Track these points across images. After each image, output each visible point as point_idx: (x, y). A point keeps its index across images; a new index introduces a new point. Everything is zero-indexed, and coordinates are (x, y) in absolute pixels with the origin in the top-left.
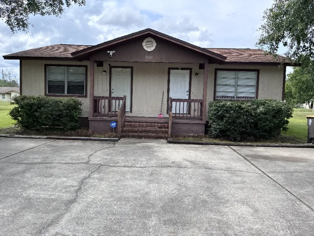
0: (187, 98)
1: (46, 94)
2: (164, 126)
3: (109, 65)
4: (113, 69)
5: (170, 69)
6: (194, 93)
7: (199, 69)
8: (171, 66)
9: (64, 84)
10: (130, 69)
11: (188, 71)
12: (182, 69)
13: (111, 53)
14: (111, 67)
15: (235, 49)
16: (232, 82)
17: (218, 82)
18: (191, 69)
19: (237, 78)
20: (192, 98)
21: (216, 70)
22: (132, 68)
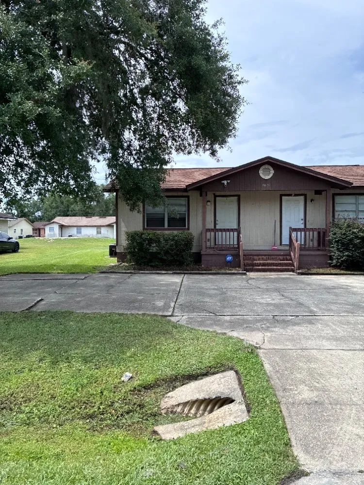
0: (302, 226)
1: (144, 229)
2: (287, 258)
3: (214, 194)
4: (217, 198)
5: (281, 196)
6: (310, 221)
7: (315, 194)
8: (283, 193)
9: (164, 217)
10: (236, 198)
11: (302, 198)
12: (296, 195)
13: (225, 182)
14: (215, 196)
15: (341, 166)
16: (352, 207)
17: (337, 209)
18: (305, 195)
19: (357, 204)
20: (308, 227)
21: (334, 195)
22: (239, 196)
